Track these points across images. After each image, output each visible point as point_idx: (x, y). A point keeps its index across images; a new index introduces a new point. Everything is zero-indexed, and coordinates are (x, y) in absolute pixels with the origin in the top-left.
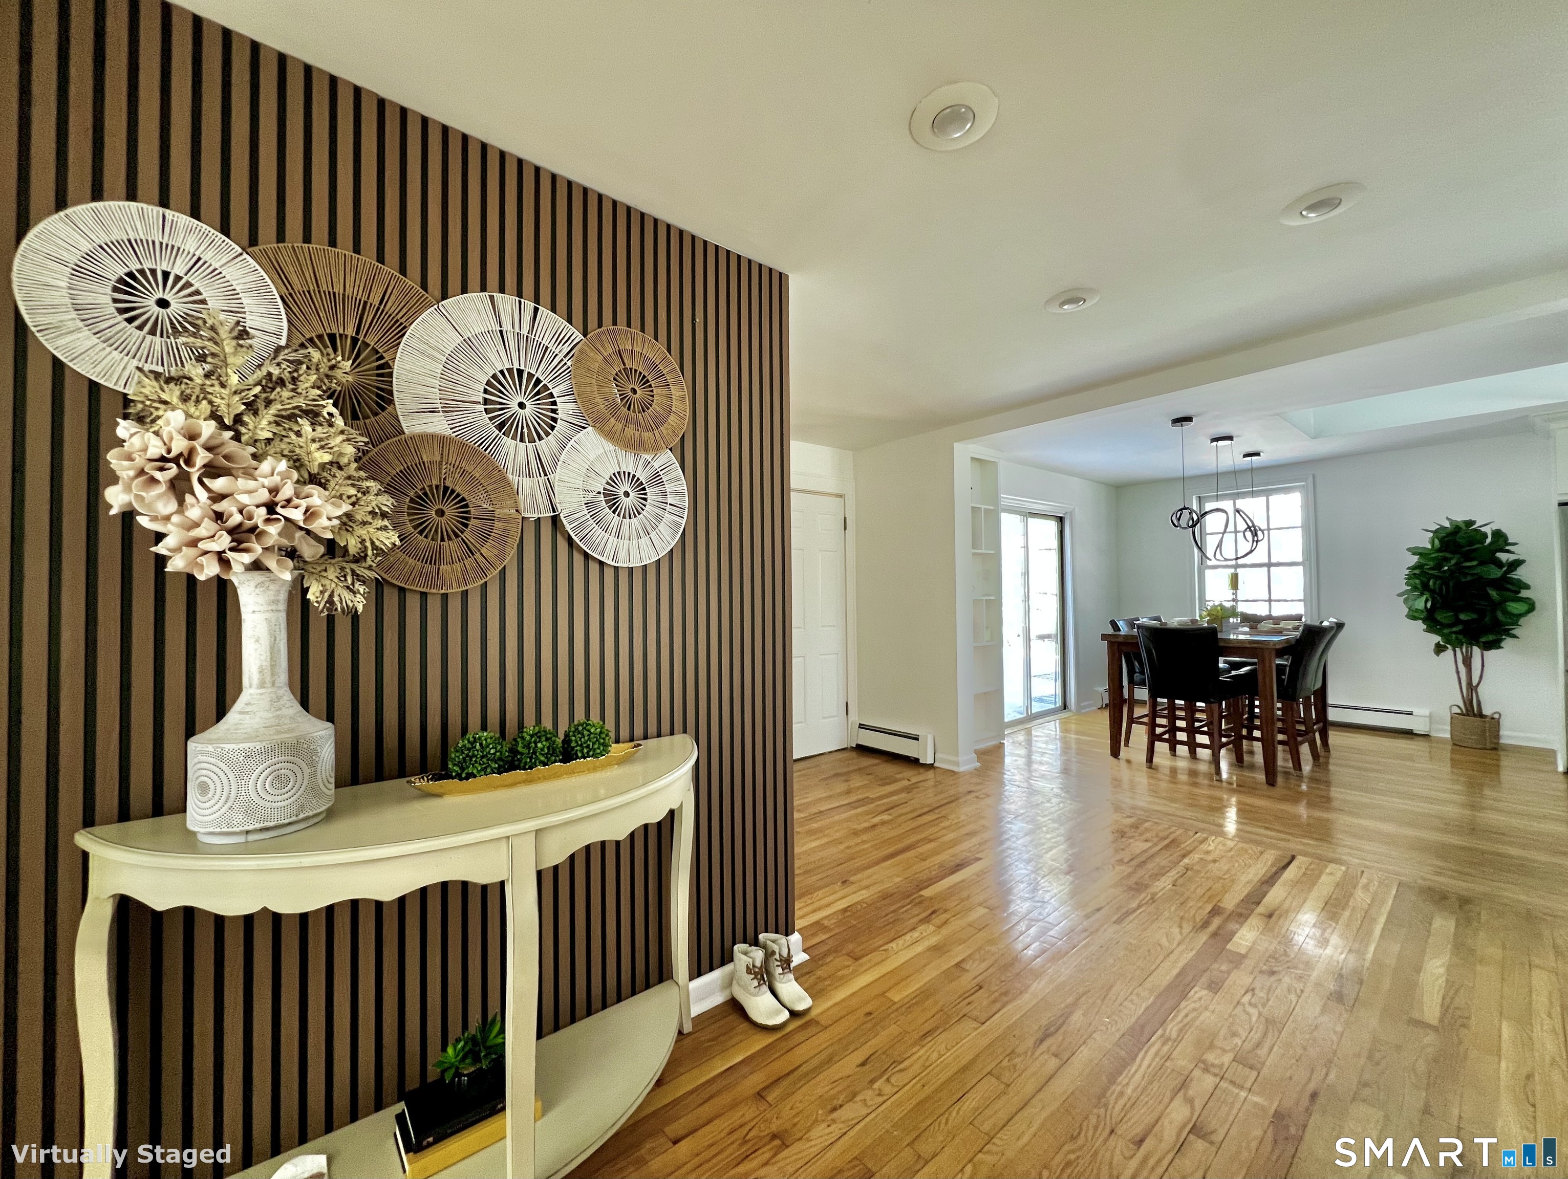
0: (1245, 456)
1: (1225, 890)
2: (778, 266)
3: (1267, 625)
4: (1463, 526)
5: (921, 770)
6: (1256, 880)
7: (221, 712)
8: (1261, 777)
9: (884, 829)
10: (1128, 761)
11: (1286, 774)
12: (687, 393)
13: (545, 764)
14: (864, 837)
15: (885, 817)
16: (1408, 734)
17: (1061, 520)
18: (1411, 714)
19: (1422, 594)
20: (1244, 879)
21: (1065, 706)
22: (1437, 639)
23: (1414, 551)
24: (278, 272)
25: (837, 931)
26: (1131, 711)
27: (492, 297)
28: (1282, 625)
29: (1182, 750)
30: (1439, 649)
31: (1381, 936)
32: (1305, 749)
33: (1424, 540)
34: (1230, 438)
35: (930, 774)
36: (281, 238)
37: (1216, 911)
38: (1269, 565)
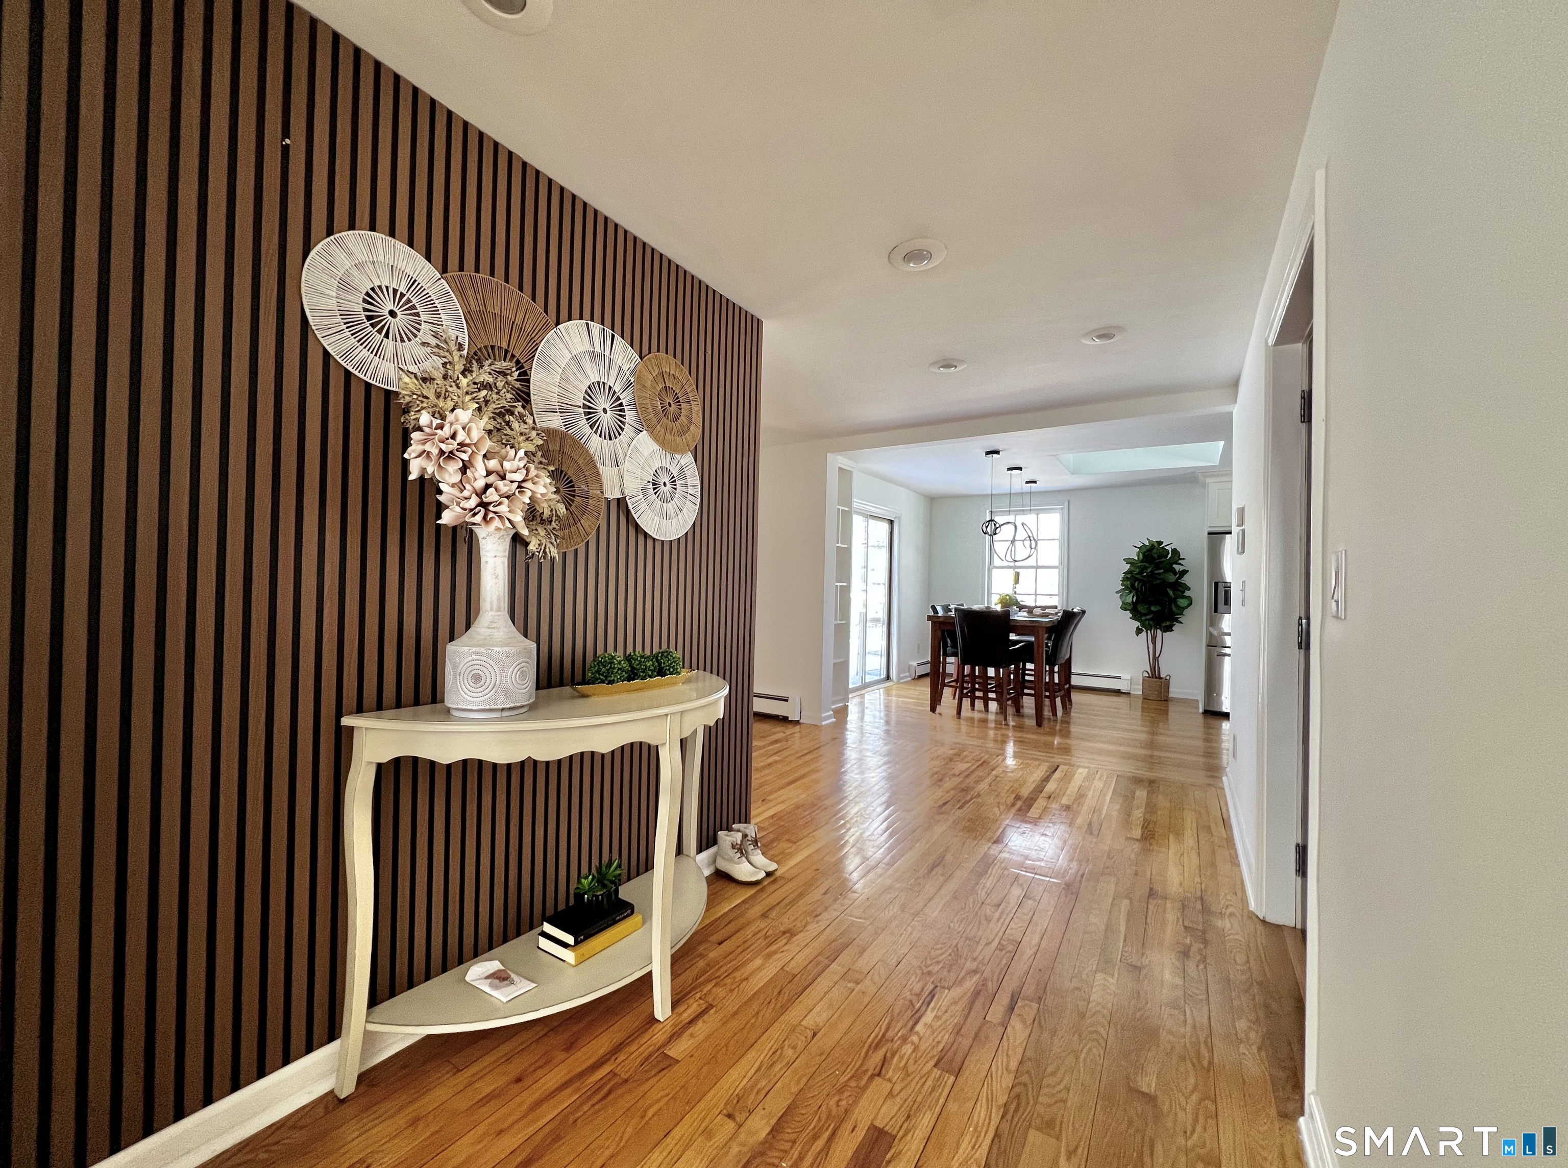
0: (1027, 482)
1: (1021, 786)
2: (758, 314)
3: (1038, 611)
4: (1156, 545)
5: (790, 726)
6: (1038, 779)
7: (468, 627)
8: (1033, 722)
9: (779, 766)
10: (940, 714)
11: (1049, 719)
12: (700, 408)
13: (651, 677)
14: (766, 771)
15: (776, 758)
16: (1117, 692)
17: (891, 522)
18: (1120, 678)
19: (1130, 592)
20: (1031, 780)
21: (888, 678)
22: (1138, 624)
23: (1128, 561)
24: (461, 294)
25: (772, 829)
26: (943, 680)
27: (587, 324)
28: (1047, 611)
29: (979, 704)
30: (1139, 631)
31: (1110, 802)
32: (1058, 700)
33: (1134, 555)
34: (1020, 469)
35: (797, 728)
36: (461, 269)
37: (1018, 798)
38: (1037, 567)
